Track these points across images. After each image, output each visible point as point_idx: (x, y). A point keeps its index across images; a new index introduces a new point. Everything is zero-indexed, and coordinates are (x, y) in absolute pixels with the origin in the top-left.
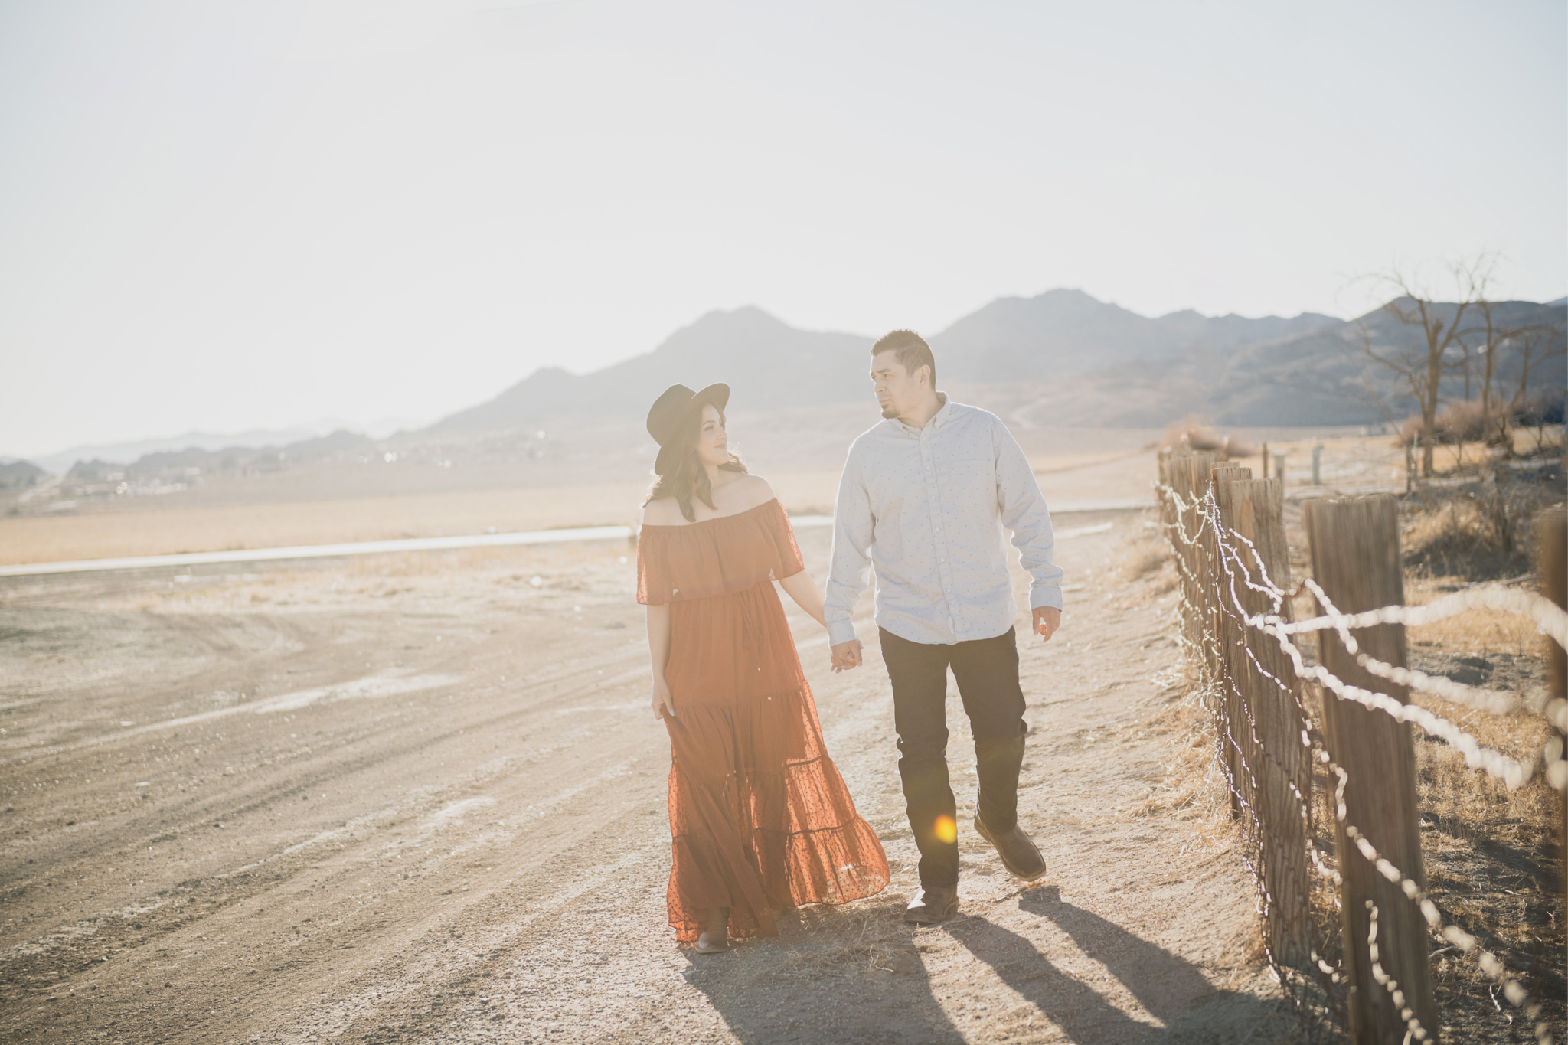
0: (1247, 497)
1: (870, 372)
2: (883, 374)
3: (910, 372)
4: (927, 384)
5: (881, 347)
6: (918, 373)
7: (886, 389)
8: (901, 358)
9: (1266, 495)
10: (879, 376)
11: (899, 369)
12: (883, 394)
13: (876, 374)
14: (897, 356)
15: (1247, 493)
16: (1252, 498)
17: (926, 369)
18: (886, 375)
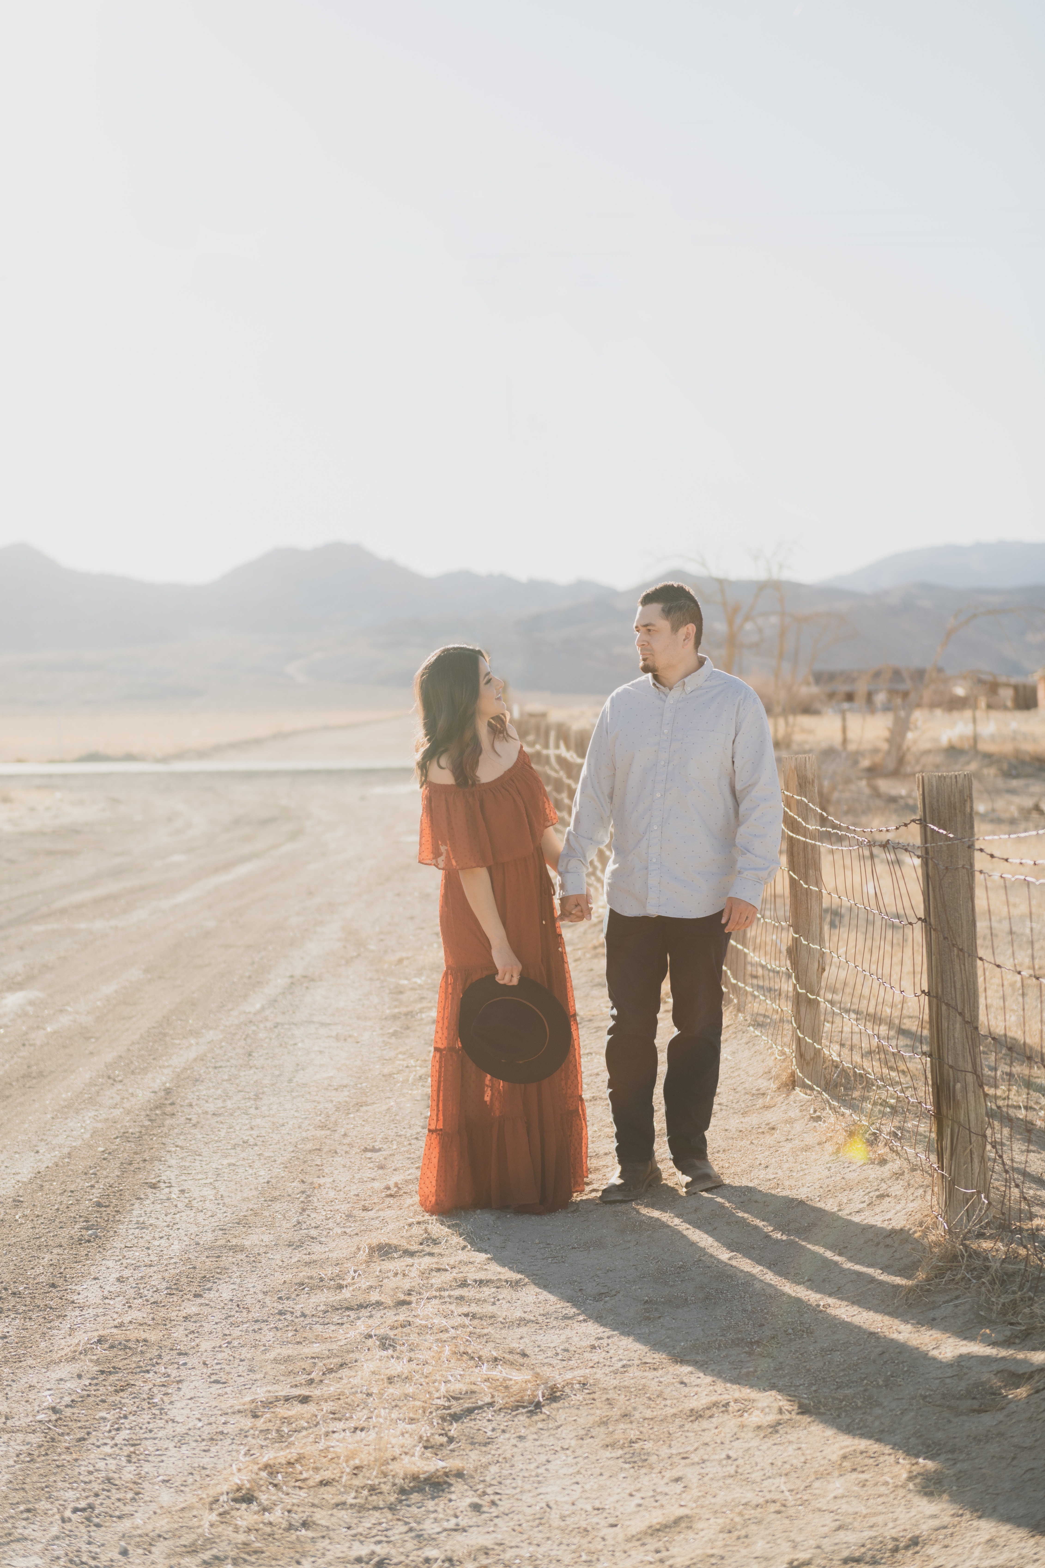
0: (793, 767)
1: (635, 625)
2: (647, 628)
3: (675, 629)
4: (691, 643)
5: (648, 599)
6: (683, 631)
7: (649, 644)
8: (667, 613)
9: (805, 767)
10: (643, 629)
11: (664, 625)
12: (645, 647)
13: (640, 627)
14: (663, 610)
15: (793, 765)
16: (796, 768)
17: (691, 628)
18: (649, 630)
